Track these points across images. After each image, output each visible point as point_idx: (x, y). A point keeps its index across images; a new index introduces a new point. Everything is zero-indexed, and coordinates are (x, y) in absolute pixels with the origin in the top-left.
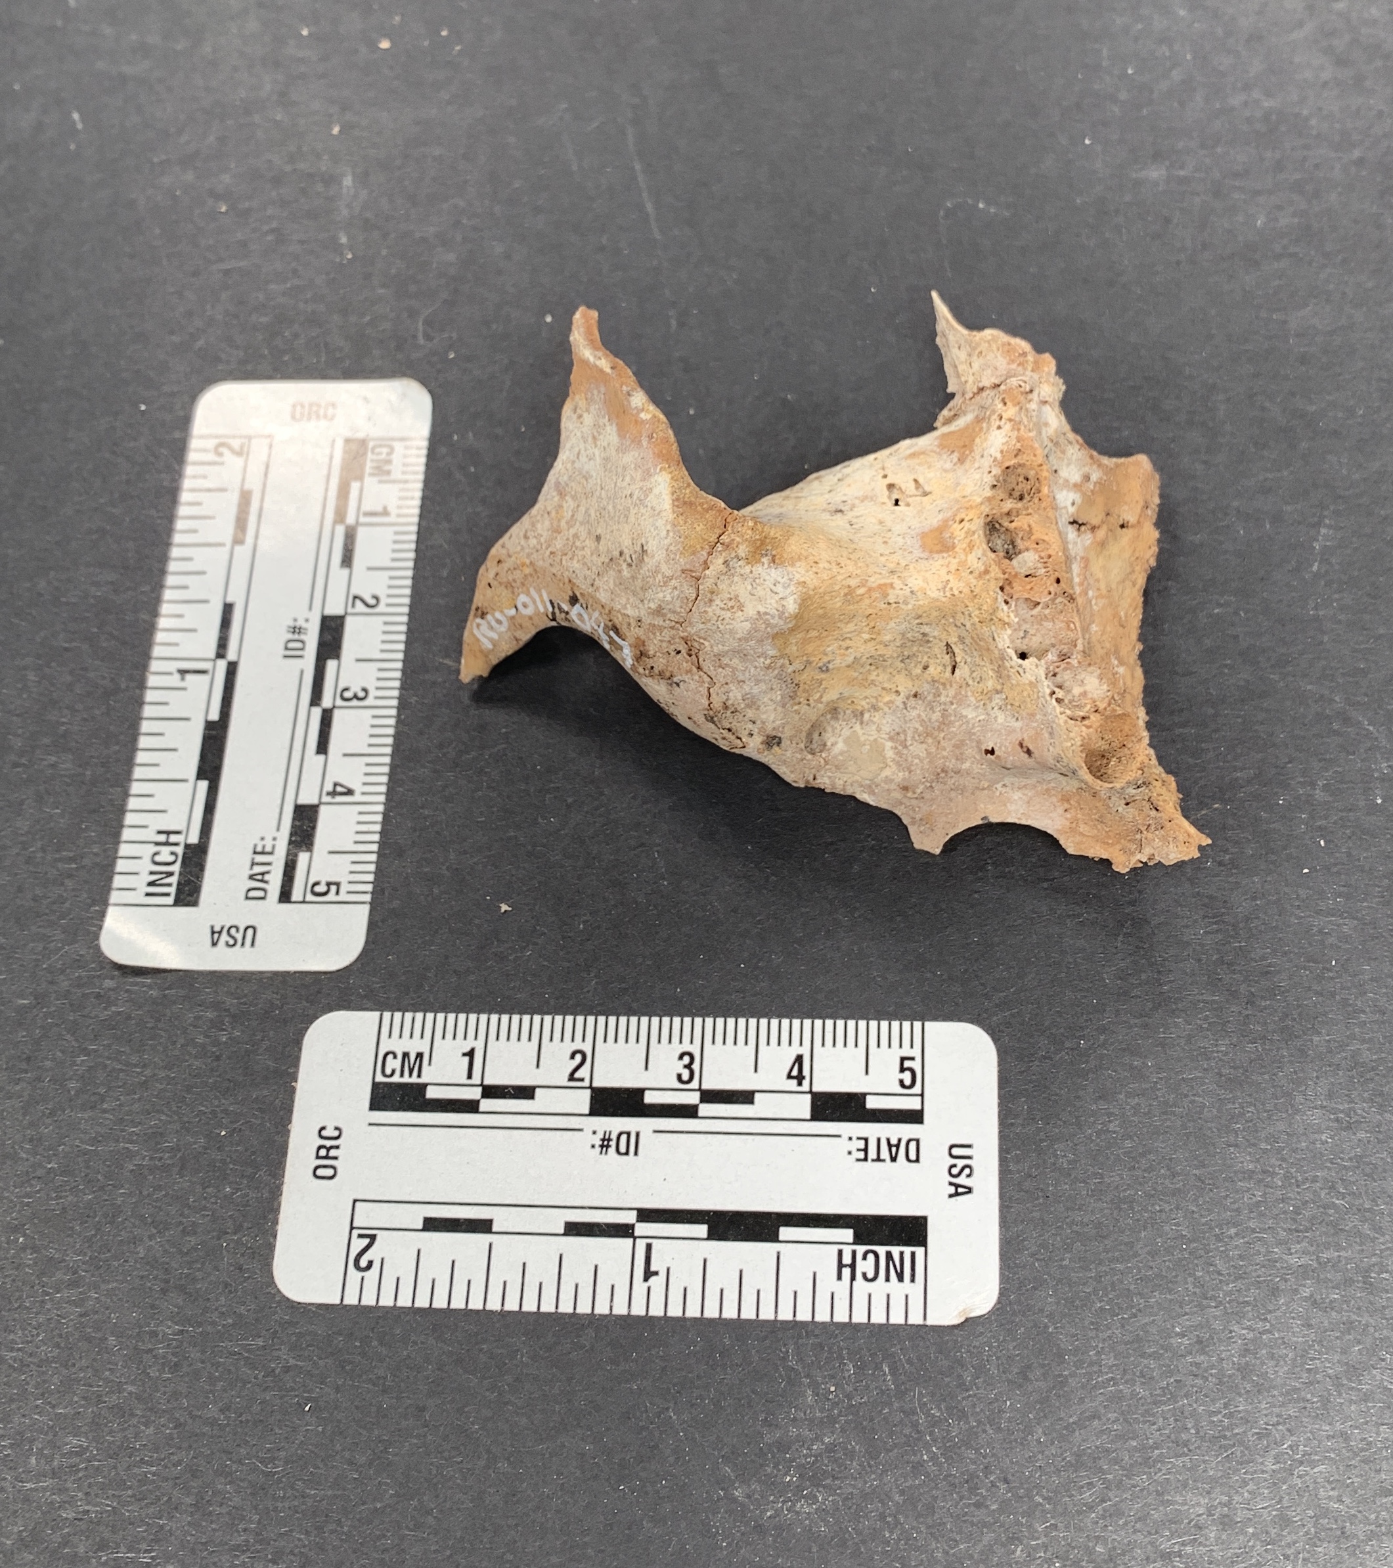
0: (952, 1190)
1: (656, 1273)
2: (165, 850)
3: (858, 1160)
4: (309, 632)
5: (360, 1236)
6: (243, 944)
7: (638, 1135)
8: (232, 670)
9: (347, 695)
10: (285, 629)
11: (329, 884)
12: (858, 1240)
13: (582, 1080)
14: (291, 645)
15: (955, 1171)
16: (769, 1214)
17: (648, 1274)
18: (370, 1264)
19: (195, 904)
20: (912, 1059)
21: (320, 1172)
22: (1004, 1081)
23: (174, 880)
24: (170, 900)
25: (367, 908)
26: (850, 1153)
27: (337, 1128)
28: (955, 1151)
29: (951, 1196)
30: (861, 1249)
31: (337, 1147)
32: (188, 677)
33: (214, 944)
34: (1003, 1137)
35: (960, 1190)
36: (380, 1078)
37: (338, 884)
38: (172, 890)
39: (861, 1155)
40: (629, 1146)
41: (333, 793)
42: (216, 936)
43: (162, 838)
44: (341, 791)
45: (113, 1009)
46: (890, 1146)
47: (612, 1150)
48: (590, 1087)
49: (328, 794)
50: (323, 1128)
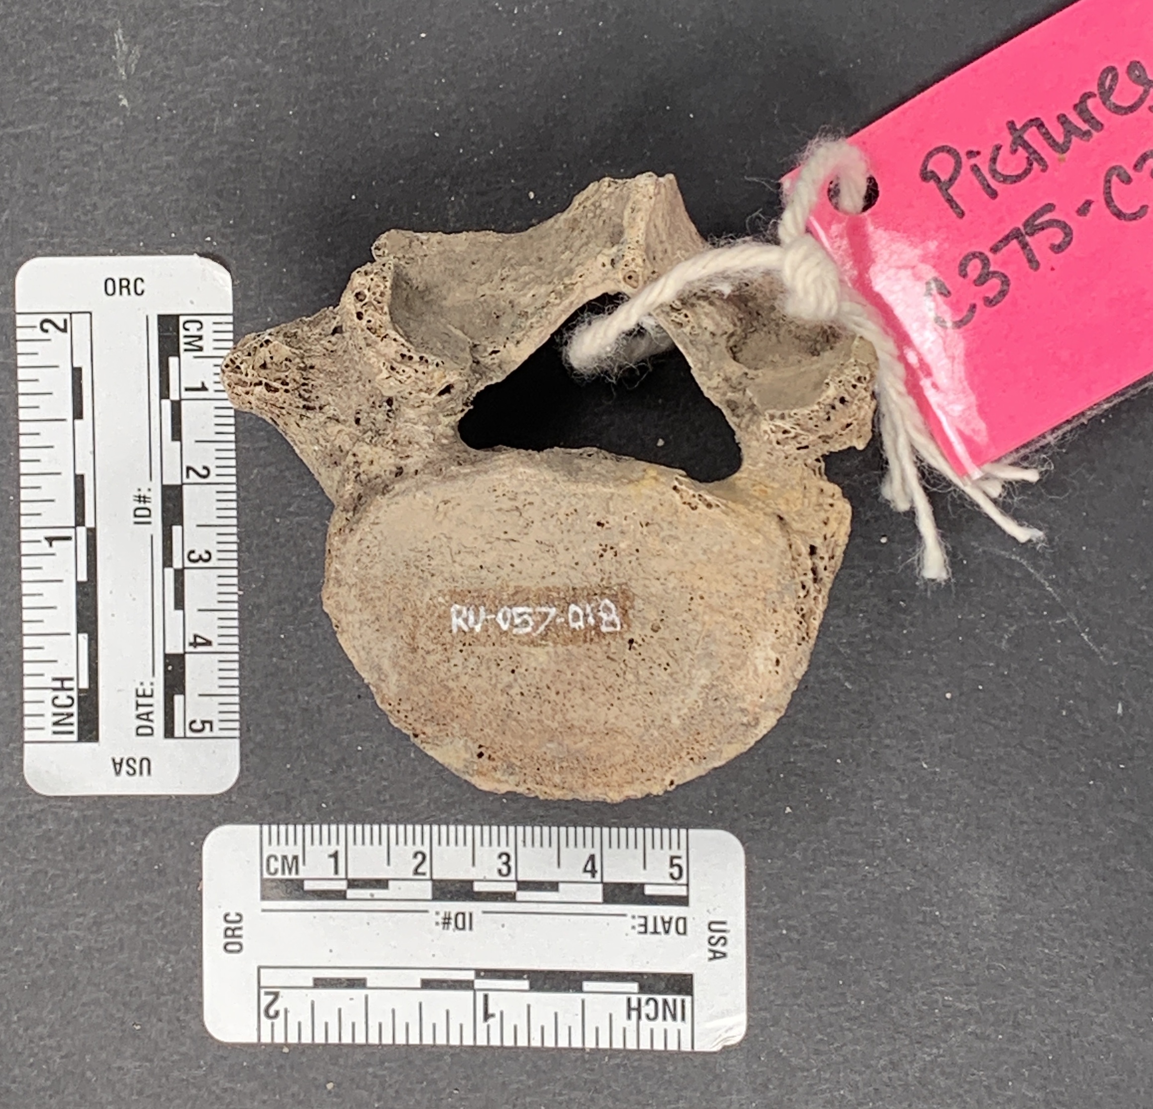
0: (711, 955)
1: (493, 1015)
2: (62, 695)
3: (640, 933)
4: (153, 500)
5: (267, 993)
6: (141, 773)
7: (471, 915)
8: (92, 534)
9: (193, 556)
10: (132, 498)
11: (203, 722)
12: (642, 990)
13: (424, 874)
14: (139, 512)
15: (713, 941)
16: (574, 972)
17: (487, 1016)
18: (277, 1013)
19: (96, 739)
20: (679, 857)
21: (230, 947)
22: (749, 873)
23: (74, 720)
24: (74, 737)
25: (237, 741)
26: (633, 927)
27: (238, 914)
28: (714, 927)
29: (711, 959)
30: (644, 998)
31: (240, 928)
32: (54, 543)
33: (118, 773)
34: (748, 916)
35: (718, 955)
36: (266, 876)
37: (211, 723)
38: (75, 728)
39: (642, 929)
40: (464, 923)
41: (195, 644)
42: (118, 767)
43: (58, 684)
44: (200, 642)
45: (44, 827)
46: (664, 922)
47: (452, 926)
48: (432, 879)
49: (191, 644)
50: (227, 915)
